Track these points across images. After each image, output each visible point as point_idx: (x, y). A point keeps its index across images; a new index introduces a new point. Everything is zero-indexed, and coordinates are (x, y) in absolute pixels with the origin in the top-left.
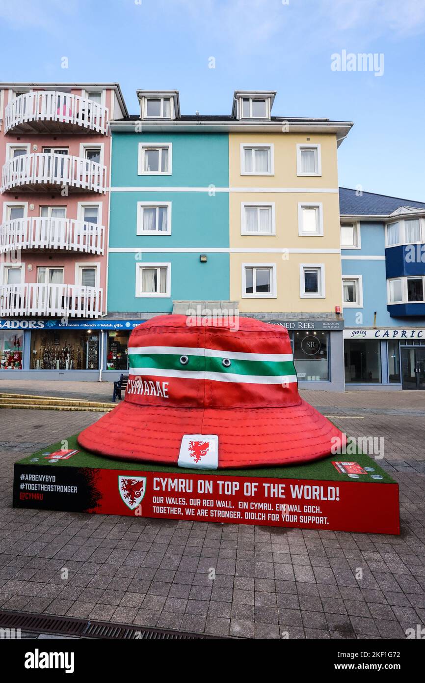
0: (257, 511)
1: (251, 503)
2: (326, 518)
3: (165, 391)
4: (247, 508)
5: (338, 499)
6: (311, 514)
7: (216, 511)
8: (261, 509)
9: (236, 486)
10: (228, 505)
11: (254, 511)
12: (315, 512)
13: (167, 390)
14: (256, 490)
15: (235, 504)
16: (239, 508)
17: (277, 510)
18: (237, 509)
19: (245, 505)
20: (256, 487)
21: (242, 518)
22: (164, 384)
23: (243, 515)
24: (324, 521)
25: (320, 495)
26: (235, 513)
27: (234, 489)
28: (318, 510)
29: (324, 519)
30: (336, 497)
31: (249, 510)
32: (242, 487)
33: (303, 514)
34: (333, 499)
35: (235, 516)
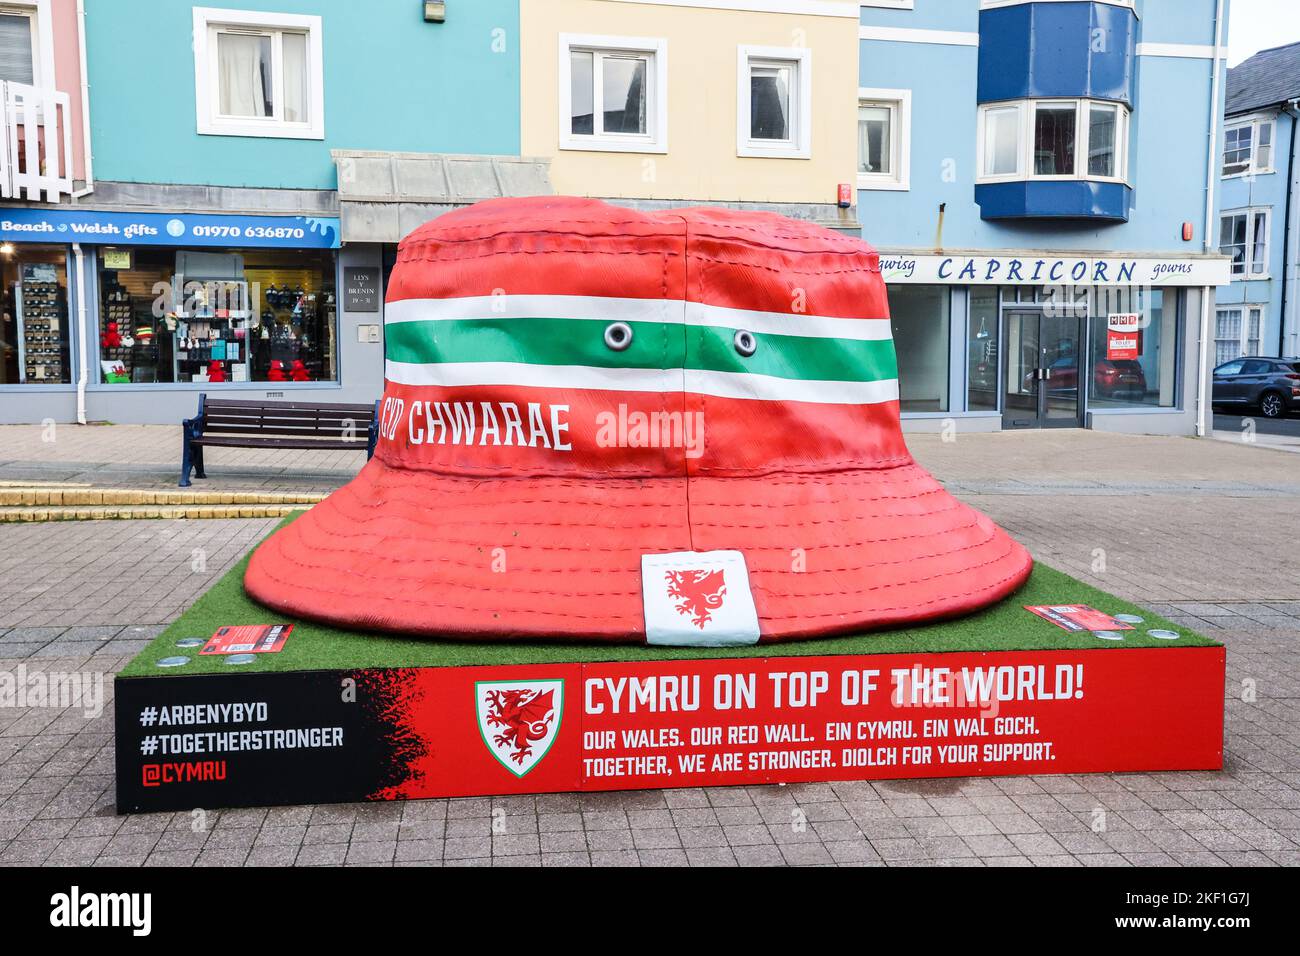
0: (873, 744)
1: (860, 724)
2: (1048, 745)
3: (562, 433)
4: (849, 738)
5: (1079, 695)
6: (1013, 739)
7: (763, 754)
8: (885, 737)
9: (819, 682)
10: (798, 735)
11: (866, 744)
12: (1021, 732)
13: (565, 427)
14: (874, 687)
15: (816, 730)
16: (828, 738)
17: (926, 735)
18: (821, 744)
19: (844, 731)
20: (872, 680)
21: (834, 765)
22: (555, 409)
23: (837, 757)
24: (1044, 754)
25: (1035, 688)
26: (817, 755)
27: (815, 690)
28: (1030, 725)
29: (1044, 748)
30: (1075, 689)
31: (854, 744)
32: (835, 683)
33: (993, 739)
34: (1068, 695)
35: (817, 762)
